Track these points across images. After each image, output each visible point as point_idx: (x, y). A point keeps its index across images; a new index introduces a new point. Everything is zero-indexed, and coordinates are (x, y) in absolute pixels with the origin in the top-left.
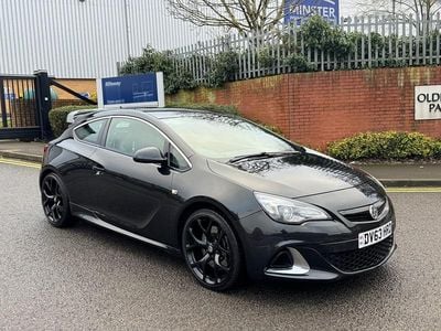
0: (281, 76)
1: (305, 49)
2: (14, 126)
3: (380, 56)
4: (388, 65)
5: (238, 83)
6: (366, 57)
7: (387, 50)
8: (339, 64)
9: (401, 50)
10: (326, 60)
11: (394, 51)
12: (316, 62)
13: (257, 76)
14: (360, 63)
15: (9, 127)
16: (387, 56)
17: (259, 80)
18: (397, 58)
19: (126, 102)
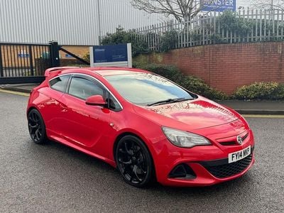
0: (205, 47)
1: (221, 29)
2: (38, 75)
3: (267, 35)
4: (272, 40)
5: (178, 50)
6: (259, 35)
7: (271, 31)
8: (241, 39)
9: (280, 31)
10: (233, 36)
11: (276, 32)
12: (227, 38)
13: (189, 46)
14: (254, 39)
15: (35, 76)
16: (272, 34)
17: (191, 49)
18: (278, 36)
19: (107, 62)
